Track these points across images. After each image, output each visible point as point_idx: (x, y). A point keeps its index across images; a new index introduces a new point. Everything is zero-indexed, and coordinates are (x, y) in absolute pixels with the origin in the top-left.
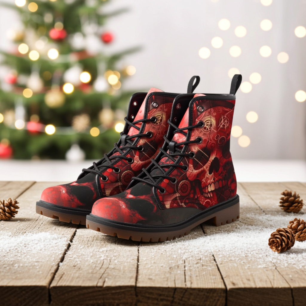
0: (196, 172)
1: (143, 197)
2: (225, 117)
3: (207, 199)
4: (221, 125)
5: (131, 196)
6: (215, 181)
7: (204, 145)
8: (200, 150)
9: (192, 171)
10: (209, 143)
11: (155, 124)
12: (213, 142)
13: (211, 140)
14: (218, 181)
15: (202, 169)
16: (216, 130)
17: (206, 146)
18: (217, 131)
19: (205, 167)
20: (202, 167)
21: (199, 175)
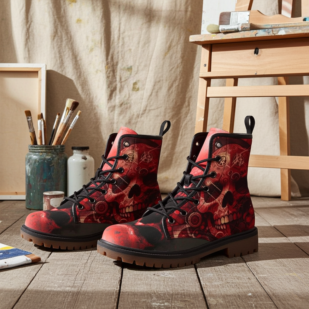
0: (207, 204)
1: (151, 225)
2: (239, 155)
3: (219, 231)
4: (235, 161)
5: (140, 224)
6: (229, 214)
7: (217, 179)
8: (213, 184)
9: (203, 204)
10: (222, 177)
11: (127, 161)
12: (226, 177)
13: (224, 175)
14: (232, 214)
15: (214, 202)
16: (229, 166)
17: (219, 180)
18: (231, 166)
19: (217, 200)
20: (214, 200)
21: (210, 207)
